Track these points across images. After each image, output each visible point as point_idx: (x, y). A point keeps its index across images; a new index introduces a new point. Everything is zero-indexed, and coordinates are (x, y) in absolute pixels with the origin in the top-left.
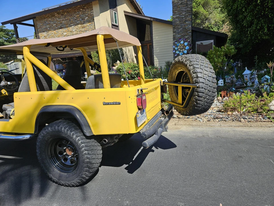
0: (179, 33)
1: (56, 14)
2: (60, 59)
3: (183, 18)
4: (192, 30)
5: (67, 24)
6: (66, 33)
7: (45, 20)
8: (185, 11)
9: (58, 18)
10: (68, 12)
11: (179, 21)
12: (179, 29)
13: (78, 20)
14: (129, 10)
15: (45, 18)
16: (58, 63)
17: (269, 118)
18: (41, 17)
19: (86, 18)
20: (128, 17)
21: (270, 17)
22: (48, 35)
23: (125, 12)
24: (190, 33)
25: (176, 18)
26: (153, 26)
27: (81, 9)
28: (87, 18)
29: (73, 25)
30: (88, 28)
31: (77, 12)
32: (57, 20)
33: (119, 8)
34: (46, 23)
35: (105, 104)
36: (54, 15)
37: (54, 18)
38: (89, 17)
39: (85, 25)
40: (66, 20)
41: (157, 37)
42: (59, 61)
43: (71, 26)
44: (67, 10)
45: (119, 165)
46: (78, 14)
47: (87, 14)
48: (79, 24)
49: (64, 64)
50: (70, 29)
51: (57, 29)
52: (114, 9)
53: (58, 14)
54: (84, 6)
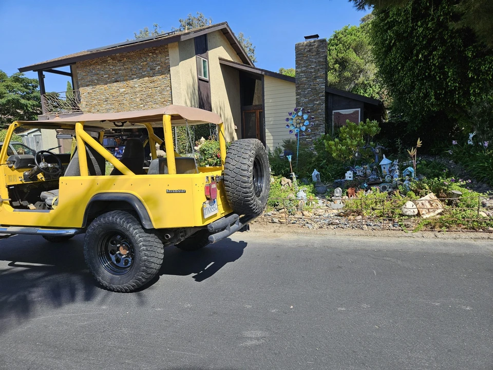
0: (305, 96)
1: (110, 60)
2: (111, 130)
3: (311, 72)
4: (326, 92)
5: (127, 75)
6: (124, 89)
7: (91, 67)
8: (316, 62)
9: (112, 66)
10: (128, 57)
11: (306, 77)
12: (305, 89)
13: (145, 69)
14: (227, 56)
15: (91, 65)
16: (108, 137)
17: (400, 225)
18: (85, 62)
19: (157, 68)
20: (226, 68)
21: (438, 79)
22: (94, 91)
23: (220, 59)
24: (322, 96)
25: (302, 72)
26: (265, 83)
27: (150, 54)
28: (159, 67)
29: (136, 78)
30: (160, 83)
31: (144, 58)
32: (111, 68)
33: (211, 53)
34: (92, 72)
35: (169, 192)
36: (107, 61)
37: (105, 64)
38: (161, 66)
39: (155, 78)
40: (125, 69)
41: (271, 101)
42: (110, 133)
43: (133, 79)
44: (128, 54)
45: (185, 273)
46: (145, 62)
47: (158, 61)
48: (146, 76)
49: (116, 138)
50: (131, 83)
51: (110, 82)
52: (204, 55)
53: (113, 59)
54: (154, 50)
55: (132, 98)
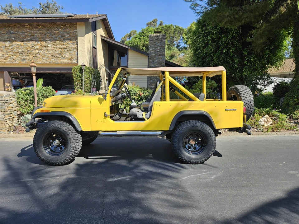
0: (154, 64)
1: (28, 26)
2: (18, 74)
3: (158, 51)
4: (165, 63)
5: (41, 38)
6: (38, 47)
7: (10, 29)
8: (160, 46)
9: (29, 30)
10: (43, 26)
11: (155, 54)
12: (154, 60)
13: (57, 36)
14: (104, 35)
15: (10, 27)
16: (15, 78)
17: (260, 130)
18: (5, 24)
19: (67, 36)
20: (103, 41)
22: (12, 45)
23: (101, 36)
25: (152, 51)
26: (129, 53)
27: (62, 27)
28: (69, 36)
29: (49, 41)
30: (68, 46)
31: (56, 28)
32: (27, 31)
33: (97, 31)
34: (10, 32)
36: (25, 26)
37: (23, 28)
38: (70, 35)
39: (65, 42)
40: (40, 33)
41: (132, 64)
42: (17, 76)
43: (46, 41)
44: (44, 24)
46: (57, 31)
47: (68, 32)
48: (58, 40)
49: (21, 79)
50: (45, 43)
51: (26, 41)
52: (95, 32)
53: (30, 25)
54: (66, 24)
55: (44, 53)
